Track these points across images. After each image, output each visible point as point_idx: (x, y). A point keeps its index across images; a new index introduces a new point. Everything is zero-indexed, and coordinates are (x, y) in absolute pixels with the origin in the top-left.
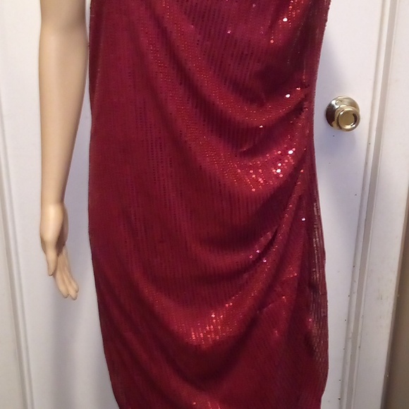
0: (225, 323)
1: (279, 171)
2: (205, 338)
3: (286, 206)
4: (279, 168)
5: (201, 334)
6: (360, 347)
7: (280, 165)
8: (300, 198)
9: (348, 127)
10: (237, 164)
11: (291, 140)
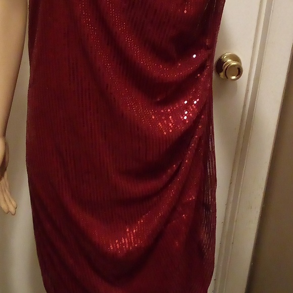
0: (137, 236)
1: (185, 118)
2: (121, 248)
3: (189, 145)
4: (186, 115)
5: (118, 245)
6: (233, 243)
7: (186, 113)
8: (200, 138)
9: (234, 77)
10: (152, 112)
11: (195, 92)
